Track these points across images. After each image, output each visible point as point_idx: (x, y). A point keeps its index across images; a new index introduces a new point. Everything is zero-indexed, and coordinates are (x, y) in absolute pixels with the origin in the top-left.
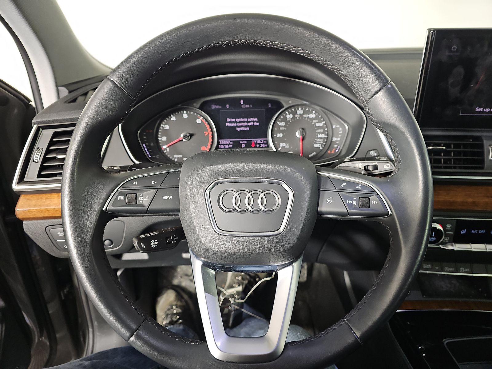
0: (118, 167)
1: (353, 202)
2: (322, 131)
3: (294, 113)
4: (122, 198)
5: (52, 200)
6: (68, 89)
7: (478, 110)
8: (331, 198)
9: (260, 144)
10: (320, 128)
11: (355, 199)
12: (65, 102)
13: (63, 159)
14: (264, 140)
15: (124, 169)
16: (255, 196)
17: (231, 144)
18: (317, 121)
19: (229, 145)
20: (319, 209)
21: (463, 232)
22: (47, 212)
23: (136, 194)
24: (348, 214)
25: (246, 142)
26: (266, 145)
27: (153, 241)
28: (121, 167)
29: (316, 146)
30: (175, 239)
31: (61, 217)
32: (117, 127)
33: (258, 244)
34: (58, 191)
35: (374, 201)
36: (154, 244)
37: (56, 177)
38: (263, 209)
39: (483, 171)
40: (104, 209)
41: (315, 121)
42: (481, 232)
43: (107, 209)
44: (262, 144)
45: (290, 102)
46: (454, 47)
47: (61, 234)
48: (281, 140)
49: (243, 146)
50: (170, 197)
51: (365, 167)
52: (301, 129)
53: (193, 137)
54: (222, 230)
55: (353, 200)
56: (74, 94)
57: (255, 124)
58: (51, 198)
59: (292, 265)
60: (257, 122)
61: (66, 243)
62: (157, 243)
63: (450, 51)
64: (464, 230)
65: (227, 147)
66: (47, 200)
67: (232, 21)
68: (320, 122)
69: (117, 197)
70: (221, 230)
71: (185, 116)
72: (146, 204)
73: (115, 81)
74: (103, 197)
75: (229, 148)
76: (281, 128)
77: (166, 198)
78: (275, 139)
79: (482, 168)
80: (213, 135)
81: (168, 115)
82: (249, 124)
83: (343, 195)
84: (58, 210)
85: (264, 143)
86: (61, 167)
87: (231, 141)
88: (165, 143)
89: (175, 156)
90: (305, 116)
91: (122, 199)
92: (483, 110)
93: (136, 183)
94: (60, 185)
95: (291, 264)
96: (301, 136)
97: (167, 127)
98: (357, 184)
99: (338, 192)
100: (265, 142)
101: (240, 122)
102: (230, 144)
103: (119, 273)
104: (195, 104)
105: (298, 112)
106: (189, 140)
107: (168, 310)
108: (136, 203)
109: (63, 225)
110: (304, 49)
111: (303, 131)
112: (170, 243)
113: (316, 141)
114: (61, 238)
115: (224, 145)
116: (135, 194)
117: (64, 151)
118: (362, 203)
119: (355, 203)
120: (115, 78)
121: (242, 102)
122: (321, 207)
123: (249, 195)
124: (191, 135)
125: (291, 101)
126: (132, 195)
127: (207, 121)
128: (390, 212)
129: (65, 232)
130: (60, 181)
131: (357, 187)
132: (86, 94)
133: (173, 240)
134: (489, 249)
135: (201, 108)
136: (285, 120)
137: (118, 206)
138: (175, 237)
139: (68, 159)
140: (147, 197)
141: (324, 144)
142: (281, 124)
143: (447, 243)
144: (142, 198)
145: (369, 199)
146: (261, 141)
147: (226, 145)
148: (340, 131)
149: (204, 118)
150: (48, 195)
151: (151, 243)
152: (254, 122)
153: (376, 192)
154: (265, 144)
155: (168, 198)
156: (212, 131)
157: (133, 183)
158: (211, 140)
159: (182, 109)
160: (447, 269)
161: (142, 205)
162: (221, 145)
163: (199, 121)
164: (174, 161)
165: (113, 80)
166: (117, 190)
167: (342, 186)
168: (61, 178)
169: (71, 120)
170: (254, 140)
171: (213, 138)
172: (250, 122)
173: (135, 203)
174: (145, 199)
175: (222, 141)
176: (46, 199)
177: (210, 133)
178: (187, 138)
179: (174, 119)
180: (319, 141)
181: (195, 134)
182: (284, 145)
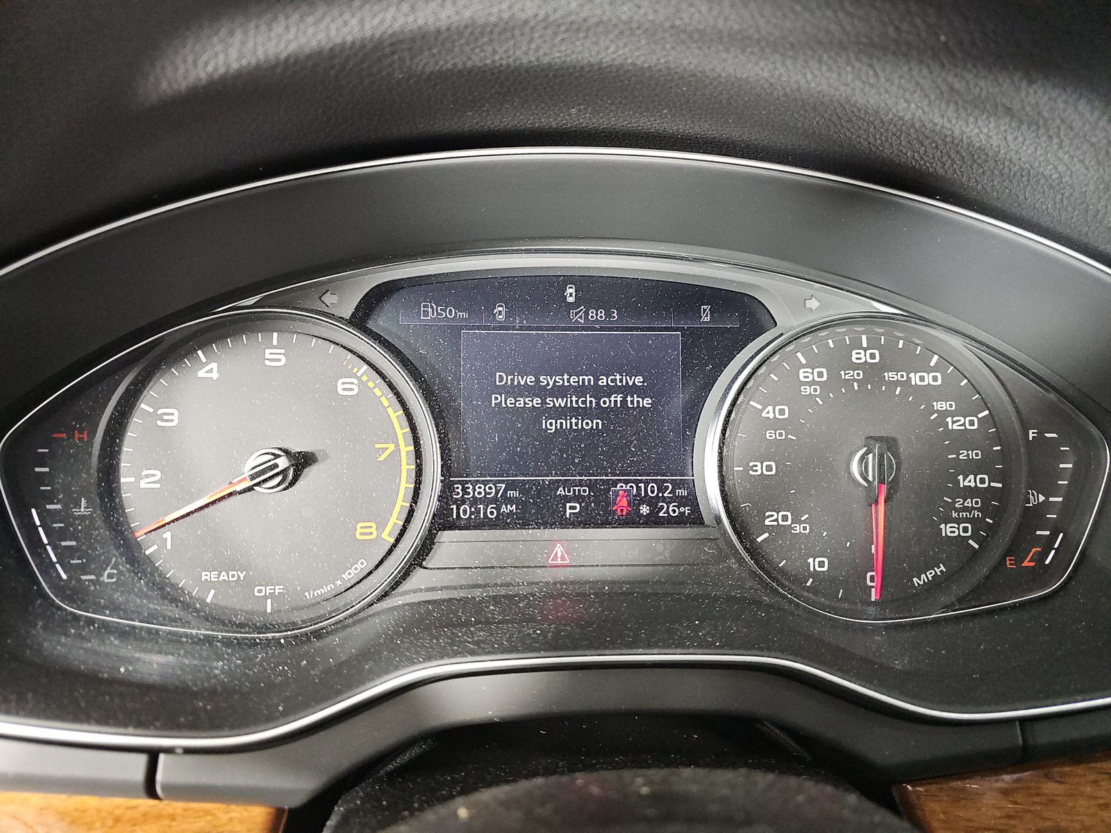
2: (976, 455)
3: (837, 361)
9: (652, 503)
10: (965, 439)
14: (678, 485)
17: (510, 501)
18: (951, 405)
25: (585, 491)
26: (686, 510)
29: (948, 530)
41: (939, 406)
44: (668, 501)
45: (813, 304)
49: (572, 508)
53: (311, 475)
57: (633, 400)
60: (641, 392)
65: (491, 510)
68: (962, 410)
76: (770, 435)
78: (739, 488)
80: (419, 455)
82: (606, 402)
85: (674, 498)
87: (511, 486)
89: (205, 576)
90: (891, 376)
97: (172, 417)
100: (682, 492)
101: (561, 391)
102: (505, 499)
104: (328, 301)
105: (859, 356)
106: (292, 484)
113: (951, 507)
115: (475, 501)
121: (570, 293)
124: (302, 462)
125: (819, 302)
135: (360, 320)
136: (789, 391)
141: (990, 521)
142: (770, 412)
146: (662, 489)
147: (486, 501)
148: (1062, 457)
149: (376, 371)
152: (627, 390)
154: (682, 501)
156: (416, 435)
158: (406, 485)
159: (258, 325)
162: (460, 503)
163: (347, 387)
170: (625, 482)
171: (418, 475)
172: (609, 391)
175: (463, 483)
177: (407, 449)
178: (279, 478)
179: (215, 375)
180: (965, 509)
181: (326, 456)
182: (785, 518)
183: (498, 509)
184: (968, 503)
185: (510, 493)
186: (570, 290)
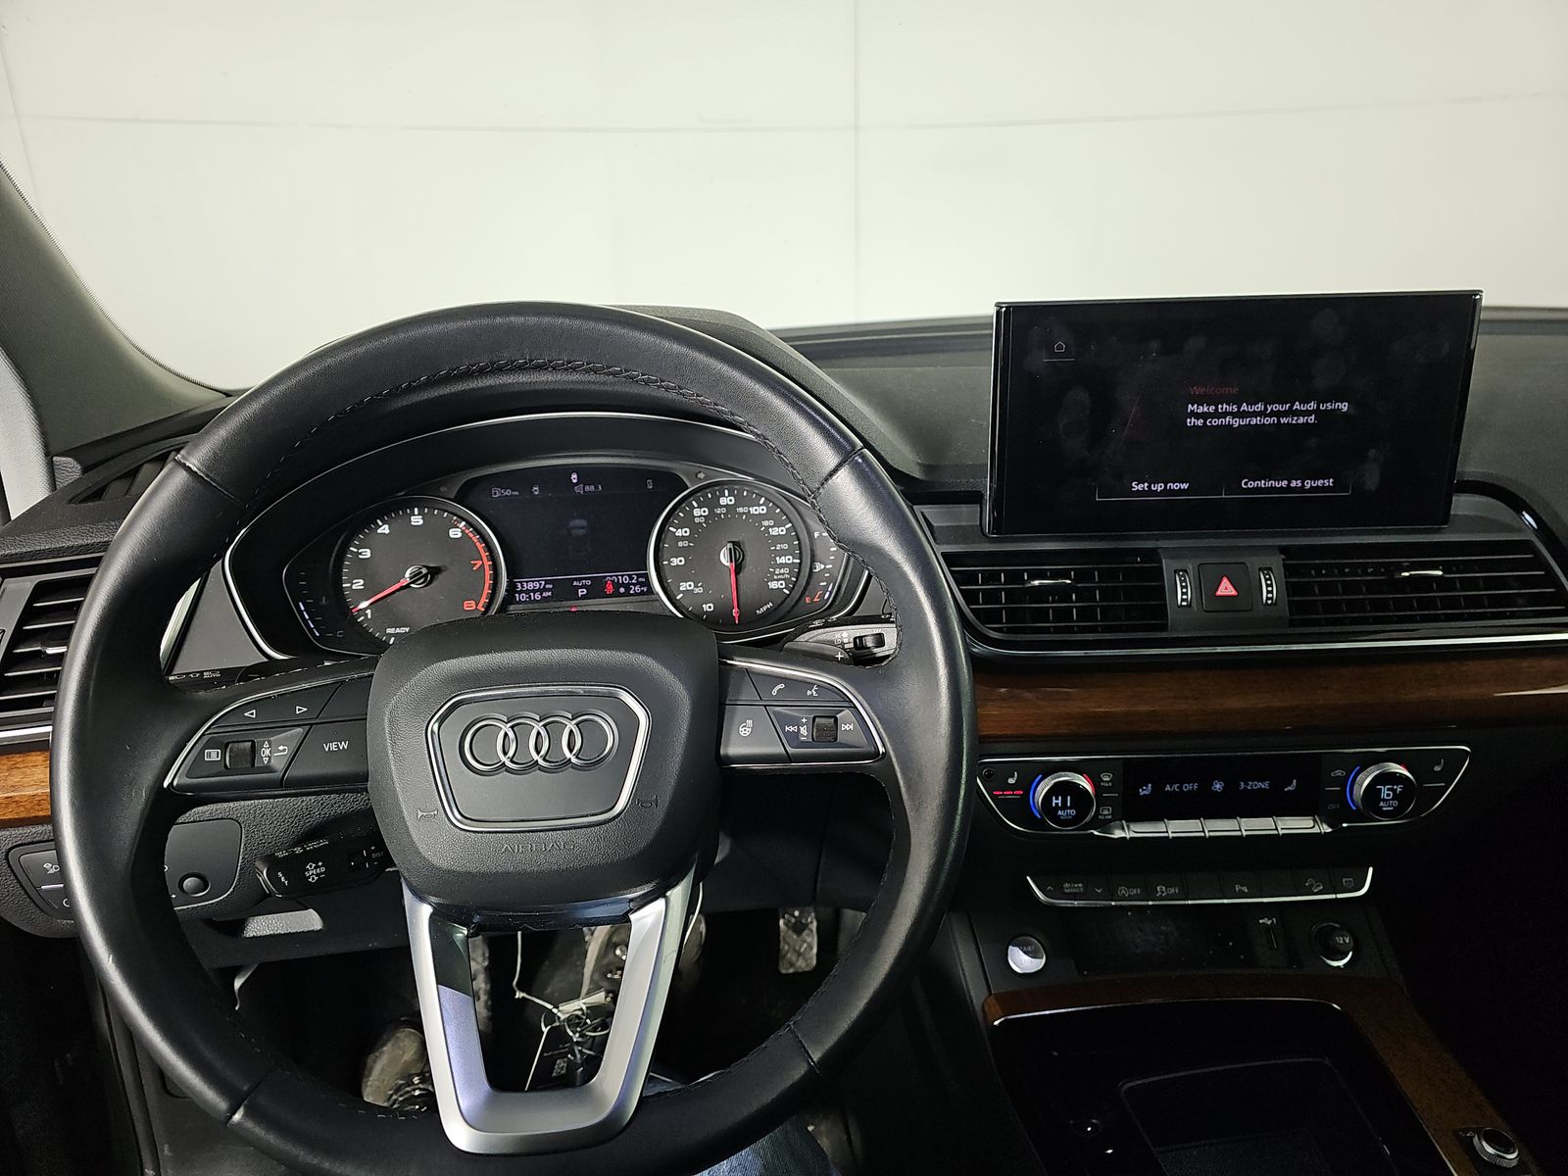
0: (213, 671)
1: (799, 730)
2: (785, 546)
3: (713, 504)
4: (214, 755)
5: (28, 771)
6: (79, 462)
7: (1137, 487)
8: (749, 722)
9: (627, 587)
10: (779, 539)
11: (804, 720)
12: (70, 501)
13: (59, 659)
14: (639, 576)
15: (229, 675)
16: (553, 729)
17: (549, 590)
18: (772, 523)
19: (541, 591)
20: (722, 752)
21: (1146, 791)
22: (14, 805)
23: (253, 742)
24: (789, 758)
25: (589, 583)
26: (644, 589)
27: (311, 866)
28: (222, 671)
29: (773, 585)
30: (374, 855)
31: (52, 819)
32: (221, 561)
33: (562, 847)
34: (44, 746)
35: (847, 726)
36: (313, 872)
37: (41, 707)
38: (574, 760)
39: (1164, 635)
40: (165, 785)
41: (766, 523)
42: (1187, 787)
43: (175, 783)
44: (635, 585)
45: (701, 475)
46: (1060, 346)
47: (51, 869)
48: (683, 574)
49: (582, 592)
50: (344, 745)
51: (855, 639)
52: (730, 545)
53: (441, 577)
54: (471, 819)
55: (799, 724)
56: (98, 476)
58: (26, 767)
59: (665, 896)
61: (67, 892)
62: (323, 869)
63: (1053, 354)
64: (1147, 787)
65: (538, 596)
66: (14, 772)
67: (485, 321)
68: (777, 525)
69: (202, 753)
70: (467, 818)
71: (417, 520)
72: (279, 765)
73: (195, 469)
74: (163, 753)
75: (545, 600)
76: (680, 544)
77: (333, 746)
78: (667, 572)
79: (1164, 627)
80: (495, 567)
81: (369, 521)
83: (775, 713)
84: (45, 797)
85: (638, 583)
86: (54, 680)
87: (547, 582)
88: (363, 595)
89: (389, 631)
90: (740, 510)
91: (214, 758)
92: (1149, 487)
93: (251, 714)
94: (49, 729)
95: (660, 893)
96: (731, 561)
97: (367, 553)
98: (810, 684)
99: (765, 706)
100: (641, 580)
102: (545, 590)
103: (238, 983)
104: (443, 489)
105: (723, 501)
106: (430, 582)
107: (398, 1089)
108: (253, 765)
109: (55, 842)
110: (664, 378)
111: (735, 549)
112: (360, 867)
113: (773, 574)
114: (53, 879)
115: (528, 592)
116: (250, 743)
117: (64, 635)
118: (821, 729)
119: (803, 731)
120: (196, 462)
121: (574, 478)
122: (727, 746)
123: (538, 727)
124: (435, 571)
125: (704, 475)
126: (242, 745)
127: (478, 531)
128: (881, 750)
129: (61, 860)
130: (50, 719)
131: (809, 693)
132: (133, 474)
133: (369, 858)
134: (1209, 831)
135: (460, 499)
136: (689, 521)
137: (204, 774)
138: (375, 851)
139: (72, 660)
140: (281, 748)
141: (794, 579)
142: (679, 533)
143: (1111, 821)
144: (267, 752)
145: (836, 720)
146: (631, 578)
147: (534, 591)
148: (831, 546)
149: (469, 524)
150: (18, 758)
151: (308, 870)
153: (851, 701)
154: (642, 584)
155: (338, 747)
156: (493, 557)
157: (246, 714)
158: (488, 582)
159: (407, 505)
160: (1123, 891)
161: (268, 769)
162: (520, 593)
163: (455, 533)
164: (386, 643)
165: (191, 466)
166: (203, 734)
167: (775, 692)
168: (51, 709)
169: (87, 548)
170: (610, 577)
171: (496, 577)
173: (249, 765)
174: (275, 753)
175: (520, 583)
176: (10, 769)
177: (488, 563)
178: (422, 580)
179: (387, 531)
180: (781, 574)
181: (446, 568)
182: (690, 586)
183: (541, 594)
184: (782, 571)
185: (547, 586)
186: (574, 476)
